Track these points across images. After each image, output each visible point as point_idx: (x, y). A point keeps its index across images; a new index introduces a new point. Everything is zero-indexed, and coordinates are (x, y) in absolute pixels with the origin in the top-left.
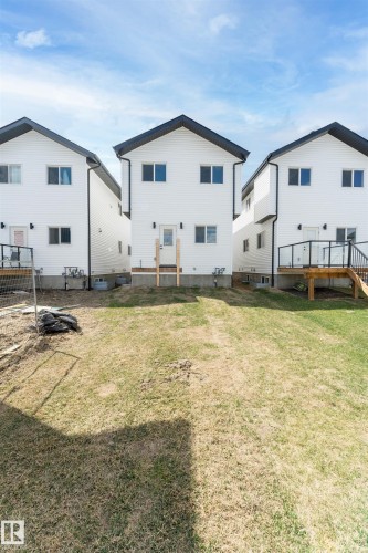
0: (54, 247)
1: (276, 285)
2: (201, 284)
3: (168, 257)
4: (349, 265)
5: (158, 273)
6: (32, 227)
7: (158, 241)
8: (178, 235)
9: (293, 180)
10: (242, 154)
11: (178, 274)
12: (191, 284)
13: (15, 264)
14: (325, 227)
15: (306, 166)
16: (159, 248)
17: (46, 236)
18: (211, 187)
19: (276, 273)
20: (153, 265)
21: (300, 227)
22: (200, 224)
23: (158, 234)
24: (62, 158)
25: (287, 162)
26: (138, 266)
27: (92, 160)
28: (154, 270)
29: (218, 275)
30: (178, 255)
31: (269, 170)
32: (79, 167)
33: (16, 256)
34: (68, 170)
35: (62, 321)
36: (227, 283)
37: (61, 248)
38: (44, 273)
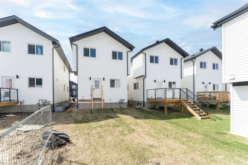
0: (32, 89)
2: (113, 107)
3: (97, 94)
4: (180, 98)
5: (92, 102)
6: (17, 77)
7: (92, 86)
8: (102, 83)
9: (152, 61)
10: (131, 48)
11: (102, 102)
12: (108, 107)
13: (8, 99)
14: (164, 81)
15: (156, 55)
16: (92, 90)
17: (27, 82)
18: (117, 61)
19: (146, 101)
20: (90, 98)
21: (155, 81)
22: (113, 78)
23: (92, 83)
24: (37, 40)
25: (149, 53)
26: (82, 99)
27: (55, 43)
28: (90, 100)
29: (121, 103)
30: (102, 93)
31: (142, 55)
32: (48, 46)
33: (8, 94)
34: (41, 47)
35: (61, 138)
36: (125, 106)
37: (36, 89)
38: (26, 103)
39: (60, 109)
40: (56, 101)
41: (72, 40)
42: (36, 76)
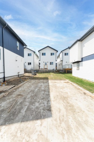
0: (29, 65)
1: (63, 71)
2: (51, 71)
3: (46, 67)
6: (26, 62)
8: (47, 63)
9: (65, 55)
10: (57, 51)
11: (47, 69)
12: (49, 71)
15: (67, 53)
16: (44, 66)
18: (52, 56)
19: (63, 69)
20: (43, 68)
21: (66, 62)
22: (51, 62)
23: (44, 64)
24: (30, 52)
26: (41, 68)
27: (34, 52)
29: (53, 70)
30: (47, 67)
31: (61, 53)
32: (32, 53)
34: (31, 54)
36: (55, 71)
37: (30, 66)
38: (27, 69)
39: (36, 71)
40: (34, 69)
42: (30, 62)
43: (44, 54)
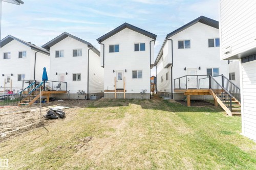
0: (75, 82)
1: (173, 98)
2: (136, 97)
3: (120, 85)
4: (210, 88)
5: (115, 93)
6: (67, 74)
7: (115, 78)
8: (124, 75)
11: (124, 93)
12: (131, 97)
13: (59, 89)
14: (200, 68)
16: (116, 81)
17: (72, 77)
19: (173, 92)
20: (113, 89)
21: (185, 69)
22: (135, 69)
23: (116, 75)
26: (107, 89)
27: (90, 46)
28: (114, 91)
29: (143, 93)
30: (124, 84)
31: (168, 42)
33: (59, 86)
34: (81, 50)
35: (57, 114)
36: (148, 97)
37: (77, 82)
38: (71, 93)
39: (95, 98)
40: (92, 91)
41: (100, 40)
42: (77, 72)
43: (114, 49)
